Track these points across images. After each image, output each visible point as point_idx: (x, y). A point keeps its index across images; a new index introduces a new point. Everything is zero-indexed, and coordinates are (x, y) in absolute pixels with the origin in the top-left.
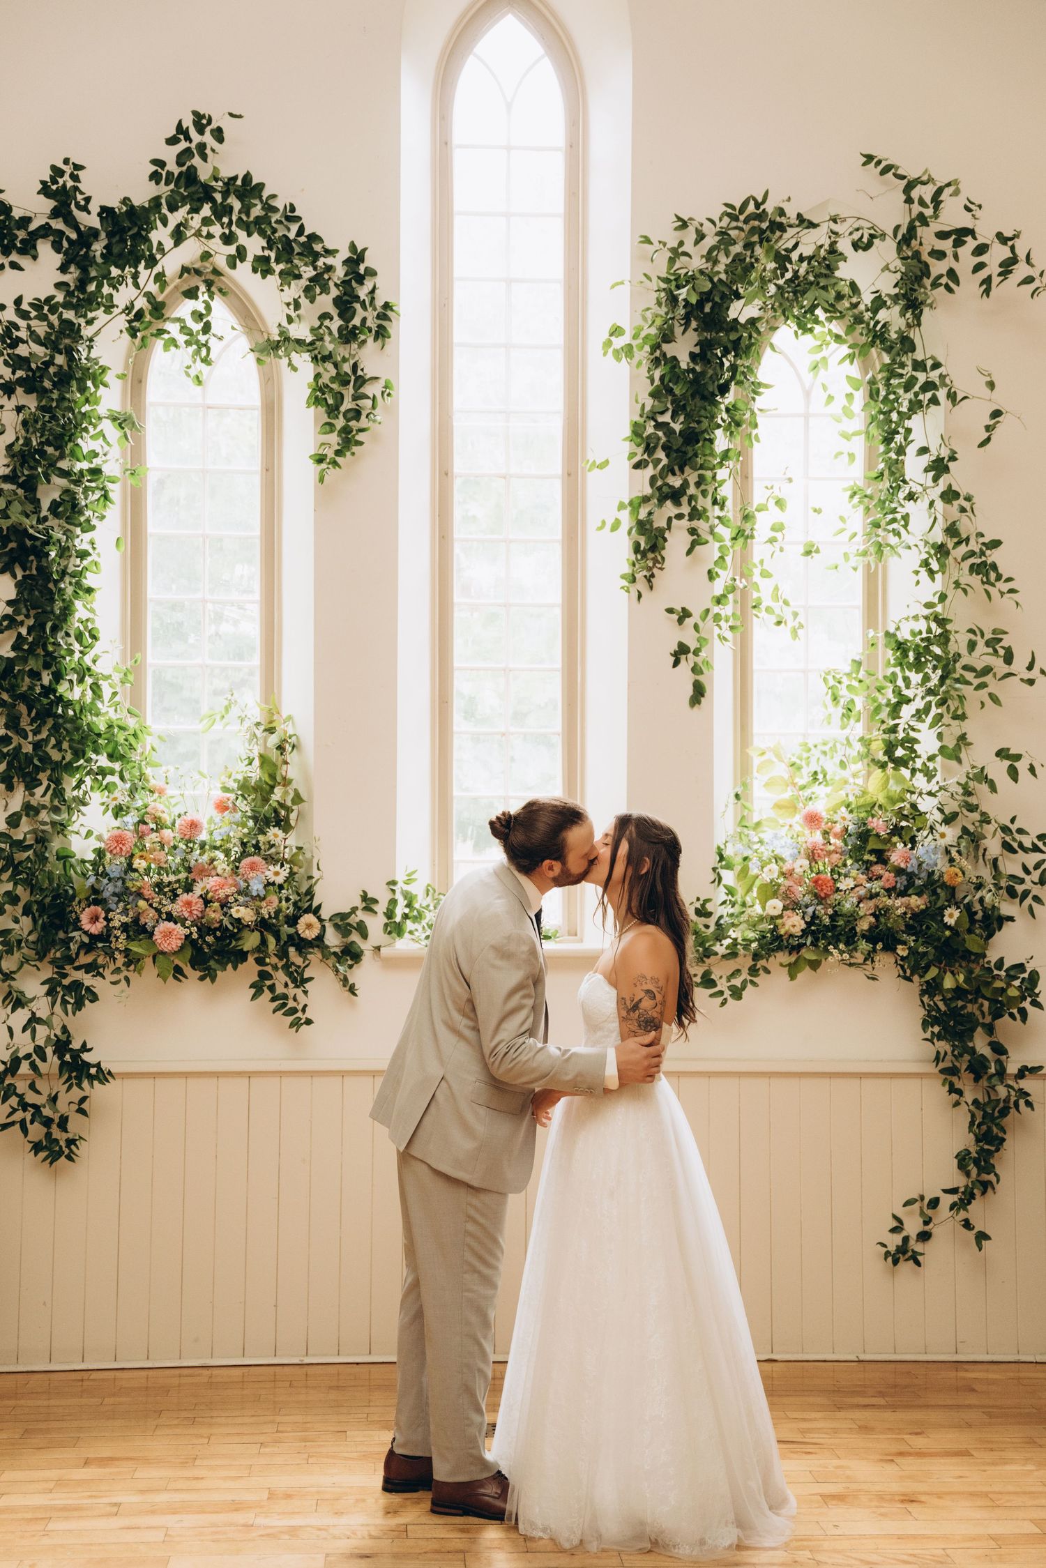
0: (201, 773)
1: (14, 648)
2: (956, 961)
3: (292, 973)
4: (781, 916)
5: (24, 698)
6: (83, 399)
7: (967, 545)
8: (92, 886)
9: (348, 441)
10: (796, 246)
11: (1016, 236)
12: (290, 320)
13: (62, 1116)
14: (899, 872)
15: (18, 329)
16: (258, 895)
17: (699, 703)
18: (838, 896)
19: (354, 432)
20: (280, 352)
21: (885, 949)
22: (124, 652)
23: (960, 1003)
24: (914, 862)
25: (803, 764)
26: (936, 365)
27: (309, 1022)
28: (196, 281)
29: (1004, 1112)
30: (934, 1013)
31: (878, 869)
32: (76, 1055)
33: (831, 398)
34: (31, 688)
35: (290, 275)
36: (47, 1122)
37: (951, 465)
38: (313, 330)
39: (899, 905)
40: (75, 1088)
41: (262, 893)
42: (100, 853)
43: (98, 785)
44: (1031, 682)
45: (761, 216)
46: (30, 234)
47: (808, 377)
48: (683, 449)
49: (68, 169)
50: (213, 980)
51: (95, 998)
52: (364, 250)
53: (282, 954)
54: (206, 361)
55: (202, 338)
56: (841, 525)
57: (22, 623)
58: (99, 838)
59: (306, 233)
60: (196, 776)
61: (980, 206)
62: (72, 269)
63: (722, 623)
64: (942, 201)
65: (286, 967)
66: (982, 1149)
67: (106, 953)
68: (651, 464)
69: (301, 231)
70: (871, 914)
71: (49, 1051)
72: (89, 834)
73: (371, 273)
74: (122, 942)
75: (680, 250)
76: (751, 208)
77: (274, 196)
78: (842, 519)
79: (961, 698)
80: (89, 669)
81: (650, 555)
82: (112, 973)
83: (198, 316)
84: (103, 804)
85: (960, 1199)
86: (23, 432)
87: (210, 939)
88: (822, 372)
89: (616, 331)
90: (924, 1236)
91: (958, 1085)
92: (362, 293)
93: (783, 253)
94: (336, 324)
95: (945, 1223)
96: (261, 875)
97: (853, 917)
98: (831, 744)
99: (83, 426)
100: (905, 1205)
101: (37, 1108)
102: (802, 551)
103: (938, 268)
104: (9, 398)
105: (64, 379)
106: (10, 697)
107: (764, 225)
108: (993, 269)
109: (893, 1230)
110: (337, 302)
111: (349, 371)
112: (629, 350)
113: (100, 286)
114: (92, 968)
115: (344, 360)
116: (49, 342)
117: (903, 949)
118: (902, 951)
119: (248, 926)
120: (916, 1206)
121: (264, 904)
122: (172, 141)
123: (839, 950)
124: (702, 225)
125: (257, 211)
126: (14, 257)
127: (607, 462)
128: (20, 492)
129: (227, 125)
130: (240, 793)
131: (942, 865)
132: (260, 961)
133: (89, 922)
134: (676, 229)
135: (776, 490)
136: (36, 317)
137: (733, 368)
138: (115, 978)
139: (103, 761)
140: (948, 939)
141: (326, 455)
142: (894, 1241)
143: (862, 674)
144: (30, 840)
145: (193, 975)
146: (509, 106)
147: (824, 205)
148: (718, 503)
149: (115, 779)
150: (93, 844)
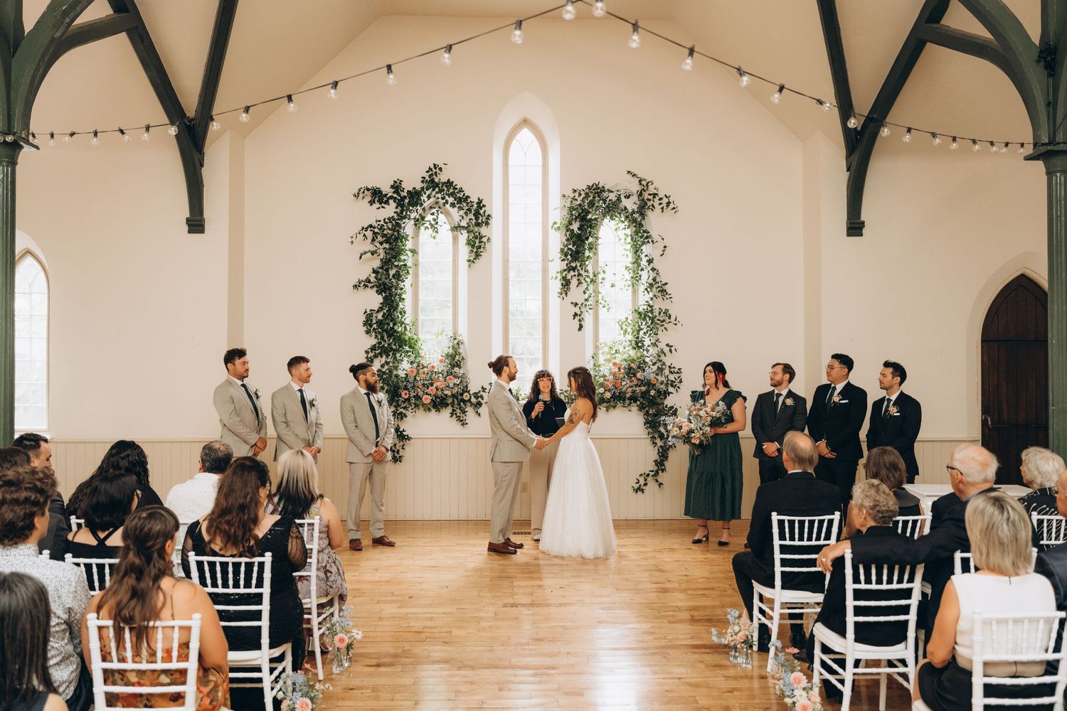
1: (383, 316)
2: (654, 406)
3: (462, 410)
4: (604, 393)
5: (385, 331)
6: (402, 245)
7: (658, 284)
8: (405, 385)
9: (478, 255)
10: (608, 197)
11: (669, 196)
12: (461, 221)
13: (398, 450)
14: (639, 380)
15: (384, 226)
16: (452, 388)
17: (581, 330)
18: (621, 387)
19: (479, 253)
20: (458, 229)
21: (634, 403)
22: (413, 317)
23: (655, 418)
24: (643, 377)
25: (613, 347)
26: (649, 232)
27: (467, 424)
29: (668, 449)
30: (647, 421)
31: (633, 379)
32: (401, 432)
33: (620, 239)
34: (388, 328)
35: (460, 208)
37: (653, 261)
38: (467, 224)
39: (638, 389)
40: (401, 442)
42: (406, 374)
43: (406, 356)
44: (676, 324)
45: (598, 188)
46: (388, 198)
47: (613, 233)
48: (576, 256)
49: (399, 182)
50: (439, 412)
51: (406, 417)
52: (482, 200)
53: (459, 404)
54: (437, 232)
55: (436, 226)
56: (622, 278)
57: (385, 310)
59: (466, 196)
60: (434, 353)
61: (659, 188)
62: (399, 208)
63: (587, 307)
64: (649, 186)
65: (460, 408)
66: (661, 459)
67: (409, 404)
68: (566, 260)
69: (464, 195)
70: (630, 392)
72: (404, 369)
73: (484, 206)
74: (413, 401)
75: (574, 199)
76: (594, 187)
77: (456, 185)
78: (623, 276)
79: (657, 328)
80: (403, 322)
81: (566, 287)
82: (411, 410)
83: (434, 220)
84: (407, 361)
85: (655, 474)
86: (385, 255)
87: (438, 400)
88: (618, 232)
89: (555, 223)
90: (645, 485)
91: (655, 441)
92: (482, 212)
93: (604, 199)
94: (474, 222)
95: (650, 479)
96: (453, 381)
97: (625, 393)
98: (621, 342)
99: (402, 252)
100: (640, 477)
102: (611, 286)
103: (650, 203)
105: (396, 239)
107: (599, 191)
108: (664, 205)
109: (636, 483)
110: (474, 215)
111: (478, 235)
112: (559, 228)
113: (406, 213)
114: (405, 408)
115: (476, 232)
116: (393, 230)
118: (638, 403)
119: (449, 396)
120: (643, 476)
121: (453, 390)
122: (427, 172)
123: (620, 403)
124: (580, 191)
125: (451, 191)
126: (383, 205)
127: (554, 259)
128: (384, 272)
129: (443, 166)
130: (446, 357)
131: (652, 376)
132: (452, 406)
133: (404, 394)
134: (573, 193)
136: (389, 223)
137: (590, 232)
139: (407, 348)
140: (652, 399)
141: (471, 260)
142: (636, 486)
143: (629, 321)
144: (387, 372)
145: (433, 410)
146: (525, 154)
147: (617, 185)
148: (587, 271)
149: (411, 353)
150: (405, 372)
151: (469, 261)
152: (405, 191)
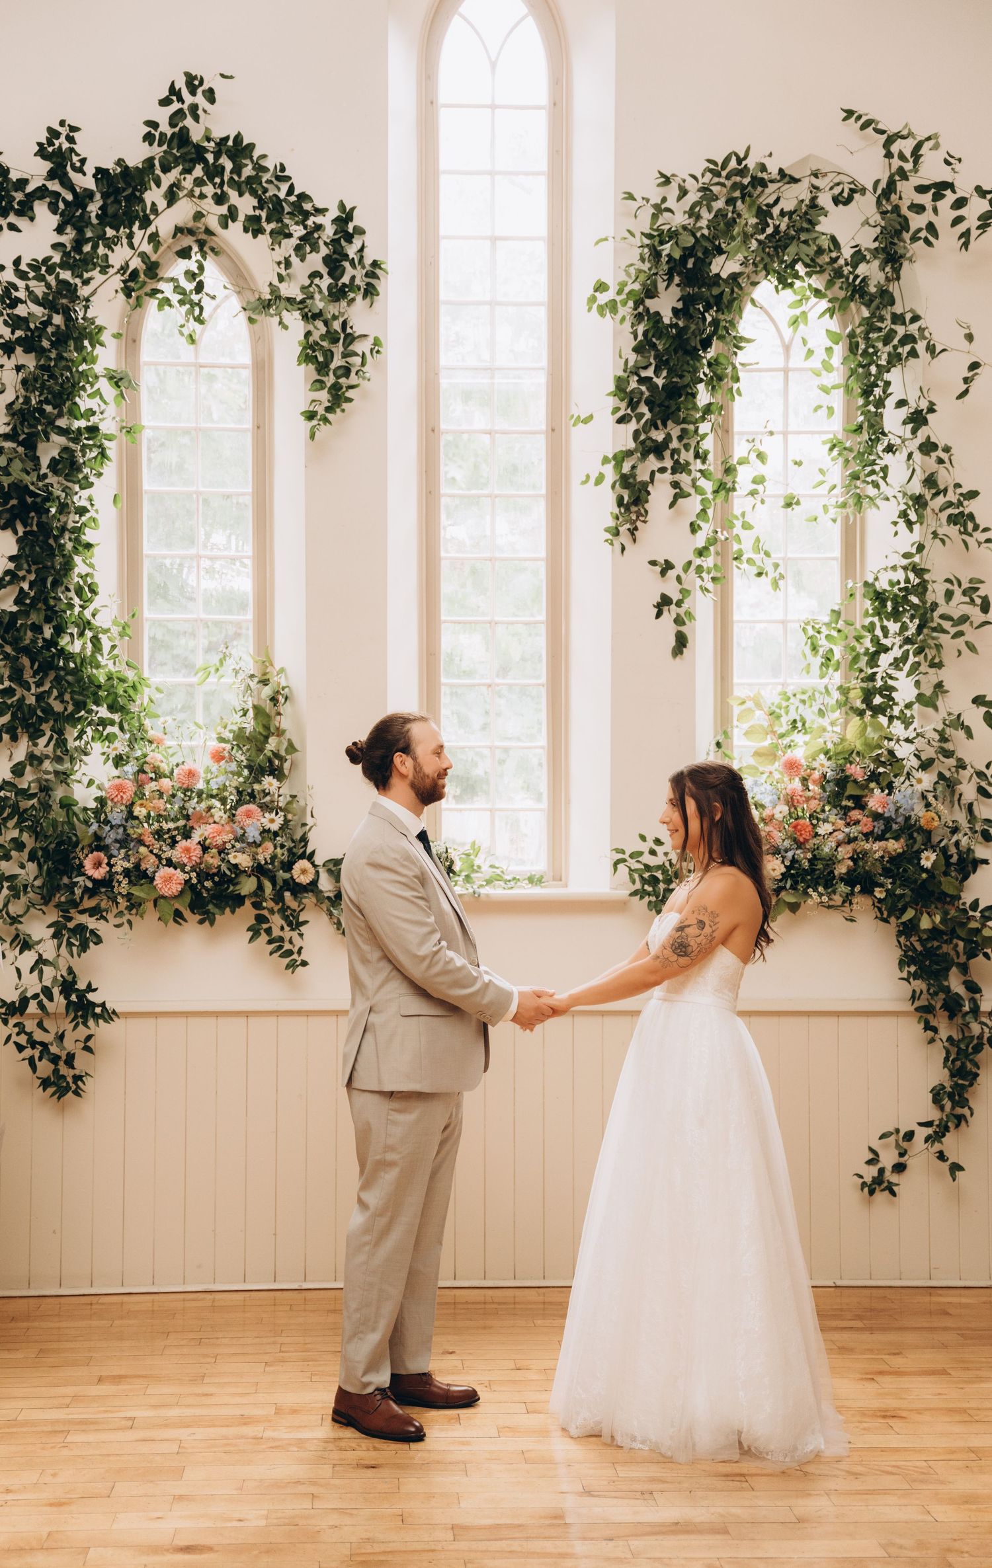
0: (196, 724)
1: (16, 602)
2: (932, 903)
3: (288, 916)
5: (26, 650)
6: (80, 358)
7: (945, 496)
8: (95, 833)
9: (338, 398)
10: (777, 201)
12: (281, 278)
13: (68, 1054)
14: (876, 816)
15: (16, 289)
16: (255, 842)
17: (681, 653)
18: (816, 841)
19: (344, 389)
20: (271, 311)
21: (863, 891)
22: (121, 607)
23: (936, 944)
24: (892, 807)
25: (783, 712)
26: (916, 318)
27: (304, 964)
28: (188, 241)
29: (978, 1048)
30: (910, 953)
31: (855, 814)
32: (82, 995)
33: (810, 352)
34: (34, 641)
35: (281, 235)
36: (55, 1059)
37: (930, 417)
38: (303, 288)
39: (877, 849)
40: (81, 1026)
41: (258, 839)
42: (101, 801)
43: (99, 736)
45: (742, 172)
46: (27, 195)
47: (787, 332)
48: (666, 403)
49: (64, 131)
50: (212, 923)
51: (99, 941)
52: (353, 209)
53: (278, 898)
54: (199, 320)
55: (195, 298)
56: (821, 478)
57: (24, 579)
58: (99, 788)
59: (296, 193)
60: (193, 728)
61: (960, 160)
62: (69, 229)
63: (704, 575)
64: (922, 155)
65: (283, 910)
66: (956, 1084)
67: (109, 898)
68: (634, 419)
69: (291, 191)
70: (849, 858)
71: (56, 991)
72: (91, 783)
73: (360, 231)
74: (124, 886)
75: (663, 206)
76: (733, 164)
77: (264, 156)
78: (821, 471)
79: (939, 647)
80: (89, 623)
81: (634, 509)
82: (115, 917)
83: (191, 275)
84: (103, 754)
85: (935, 1132)
86: (22, 390)
87: (208, 884)
88: (802, 326)
89: (601, 287)
90: (900, 1168)
91: (933, 1023)
92: (351, 251)
93: (764, 208)
94: (326, 282)
95: (920, 1154)
96: (255, 821)
97: (831, 861)
98: (810, 693)
99: (81, 384)
100: (881, 1138)
101: (45, 1045)
102: (783, 503)
103: (917, 222)
104: (9, 358)
105: (61, 339)
106: (14, 650)
107: (746, 181)
108: (972, 222)
109: (869, 1162)
110: (327, 260)
111: (339, 329)
112: (612, 306)
113: (95, 247)
114: (95, 912)
115: (335, 318)
116: (47, 303)
117: (880, 892)
118: (879, 893)
119: (245, 871)
120: (892, 1139)
121: (260, 850)
122: (165, 102)
123: (818, 892)
124: (684, 181)
125: (248, 171)
126: (12, 218)
127: (591, 417)
128: (21, 449)
129: (219, 86)
130: (235, 743)
131: (919, 810)
132: (256, 905)
133: (93, 867)
134: (659, 185)
135: (757, 442)
136: (34, 278)
137: (715, 323)
138: (118, 921)
139: (103, 712)
140: (924, 881)
141: (316, 412)
142: (870, 1173)
143: (841, 625)
144: (34, 789)
145: (192, 918)
146: (493, 65)
147: (805, 160)
148: (701, 456)
149: (115, 729)
150: (95, 792)
151: (310, 416)
152: (90, 169)
